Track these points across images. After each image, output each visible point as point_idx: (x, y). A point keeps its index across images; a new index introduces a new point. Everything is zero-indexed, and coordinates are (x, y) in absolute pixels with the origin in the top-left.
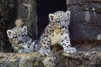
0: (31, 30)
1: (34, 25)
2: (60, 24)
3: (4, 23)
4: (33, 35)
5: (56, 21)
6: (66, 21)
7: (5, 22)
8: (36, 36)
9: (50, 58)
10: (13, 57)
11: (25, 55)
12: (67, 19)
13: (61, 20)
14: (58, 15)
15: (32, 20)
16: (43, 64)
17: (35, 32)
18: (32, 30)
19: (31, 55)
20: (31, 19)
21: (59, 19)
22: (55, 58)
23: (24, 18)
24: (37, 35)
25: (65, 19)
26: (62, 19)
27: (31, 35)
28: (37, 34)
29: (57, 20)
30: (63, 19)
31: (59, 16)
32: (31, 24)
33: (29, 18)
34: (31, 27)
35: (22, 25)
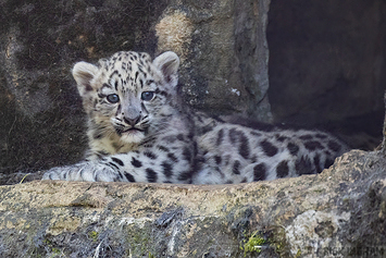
0: (236, 69)
1: (248, 43)
2: (115, 110)
3: (98, 28)
4: (245, 94)
5: (101, 96)
6: (147, 96)
7: (105, 26)
8: (258, 98)
9: (321, 216)
10: (140, 204)
11: (195, 194)
12: (153, 87)
13: (123, 92)
14: (110, 68)
15: (242, 16)
16: (285, 244)
17: (257, 78)
18: (241, 66)
19: (229, 194)
20: (236, 13)
21: (116, 84)
22: (347, 216)
23: (198, 8)
24: (263, 92)
25: (146, 88)
26: (129, 85)
27: (234, 91)
28: (267, 87)
29: (106, 91)
30: (133, 88)
31: (116, 72)
32: (236, 37)
33: (225, 9)
34: (232, 53)
35: (189, 41)
